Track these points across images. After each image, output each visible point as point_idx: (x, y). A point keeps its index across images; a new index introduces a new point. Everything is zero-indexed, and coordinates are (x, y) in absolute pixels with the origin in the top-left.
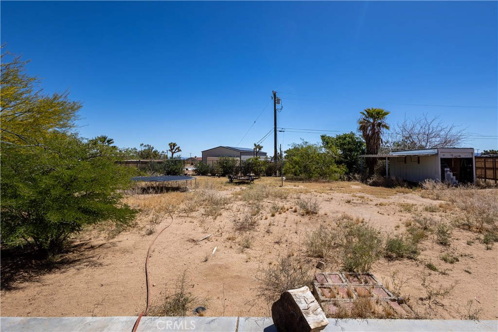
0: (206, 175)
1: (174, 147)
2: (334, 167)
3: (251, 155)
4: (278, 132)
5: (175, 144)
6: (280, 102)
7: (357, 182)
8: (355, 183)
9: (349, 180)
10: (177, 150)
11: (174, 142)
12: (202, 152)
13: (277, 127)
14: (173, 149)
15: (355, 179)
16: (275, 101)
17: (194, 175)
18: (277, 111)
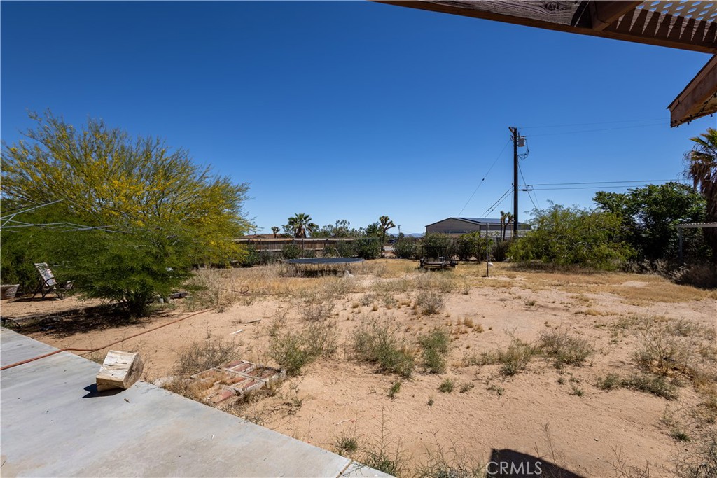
0: (408, 258)
1: (386, 221)
2: (604, 248)
3: (498, 229)
4: (520, 193)
5: (386, 218)
6: (525, 143)
7: (656, 275)
8: (652, 276)
9: (642, 270)
10: (390, 226)
11: (385, 215)
12: (426, 227)
13: (519, 184)
14: (385, 224)
15: (654, 268)
16: (515, 142)
17: (393, 258)
18: (519, 159)
